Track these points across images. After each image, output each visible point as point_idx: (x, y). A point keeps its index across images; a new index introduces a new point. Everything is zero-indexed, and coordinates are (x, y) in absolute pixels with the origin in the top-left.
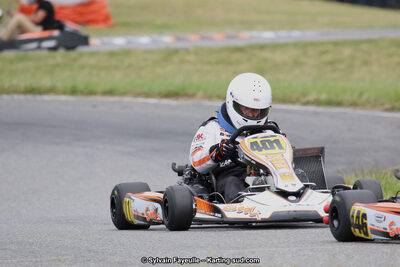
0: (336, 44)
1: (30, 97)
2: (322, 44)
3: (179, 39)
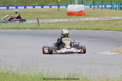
3: (99, 18)
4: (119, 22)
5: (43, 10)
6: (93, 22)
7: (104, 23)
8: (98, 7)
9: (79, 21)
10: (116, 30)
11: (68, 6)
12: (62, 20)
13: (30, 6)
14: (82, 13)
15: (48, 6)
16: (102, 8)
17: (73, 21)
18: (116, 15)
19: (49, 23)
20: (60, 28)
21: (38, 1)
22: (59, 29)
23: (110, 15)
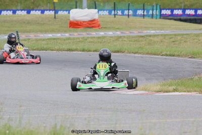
0: (175, 35)
1: (68, 52)
2: (171, 35)
3: (122, 33)
4: (156, 39)
5: (28, 17)
6: (111, 39)
7: (130, 41)
8: (123, 14)
9: (88, 37)
10: (148, 54)
11: (70, 12)
12: (59, 35)
13: (7, 10)
14: (94, 24)
15: (37, 11)
16: (128, 15)
17: (78, 36)
18: (152, 28)
19: (37, 40)
20: (54, 49)
21: (21, 3)
22: (52, 50)
23: (141, 28)
